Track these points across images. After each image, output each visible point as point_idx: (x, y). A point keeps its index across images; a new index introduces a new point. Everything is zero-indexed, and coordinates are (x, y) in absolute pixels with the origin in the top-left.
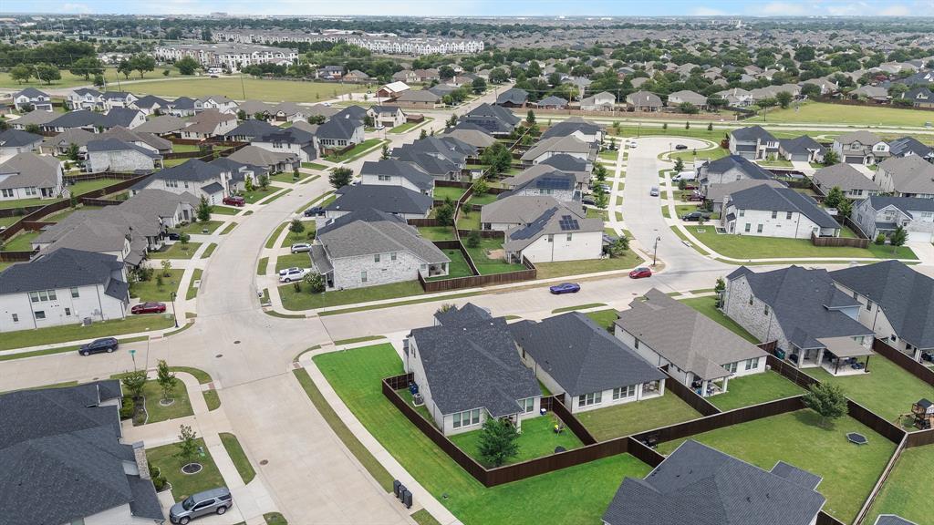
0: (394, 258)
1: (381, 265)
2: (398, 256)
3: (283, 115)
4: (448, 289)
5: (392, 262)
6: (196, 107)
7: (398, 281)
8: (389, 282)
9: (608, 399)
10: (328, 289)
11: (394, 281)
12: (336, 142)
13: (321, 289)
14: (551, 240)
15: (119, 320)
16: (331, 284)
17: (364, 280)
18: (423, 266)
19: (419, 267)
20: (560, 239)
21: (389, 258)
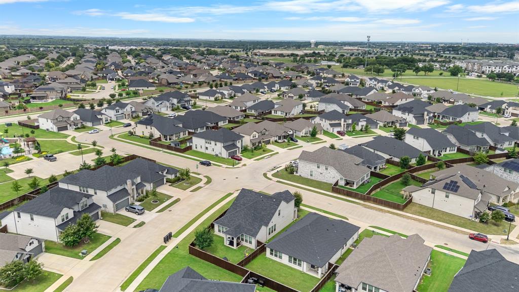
0: (327, 169)
1: (320, 170)
2: (329, 168)
3: (453, 101)
4: (344, 194)
5: (325, 171)
6: (413, 91)
7: (327, 182)
8: (323, 181)
9: (285, 259)
10: (295, 173)
11: (325, 181)
12: (451, 118)
13: (292, 172)
14: (433, 193)
15: (225, 158)
16: (297, 172)
17: (311, 175)
18: (341, 179)
19: (339, 178)
20: (440, 195)
21: (324, 168)
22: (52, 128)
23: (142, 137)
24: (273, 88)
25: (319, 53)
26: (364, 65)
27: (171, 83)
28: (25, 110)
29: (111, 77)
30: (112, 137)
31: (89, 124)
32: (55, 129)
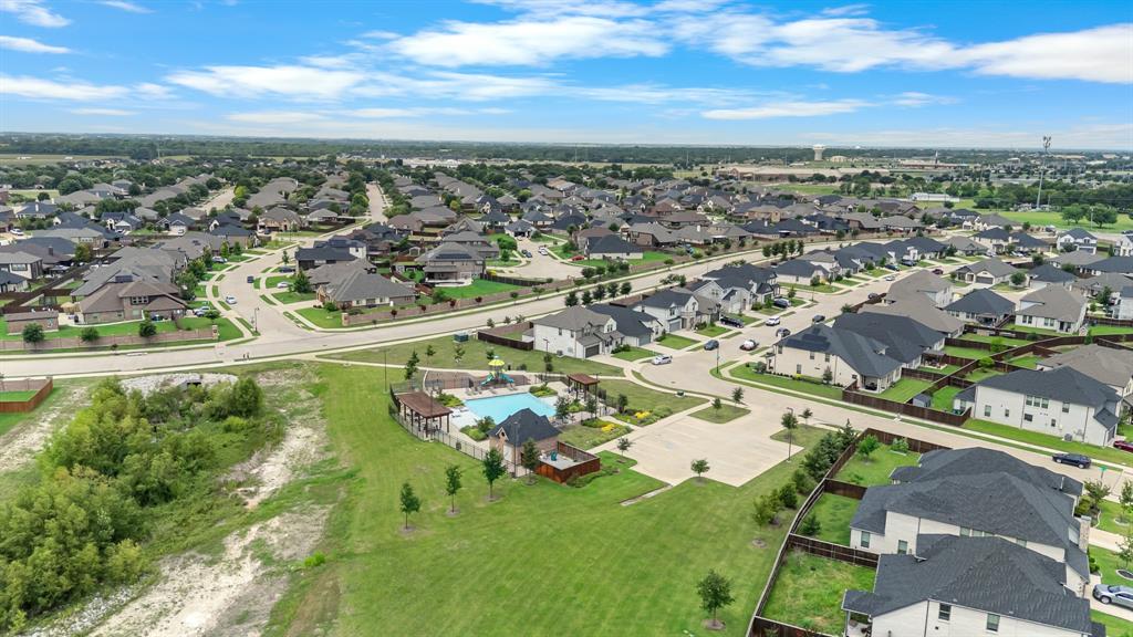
15: (1099, 447)
22: (570, 350)
23: (799, 379)
24: (905, 257)
25: (877, 173)
26: (1034, 202)
27: (663, 244)
28: (453, 304)
29: (520, 230)
30: (716, 372)
31: (633, 342)
32: (580, 352)
